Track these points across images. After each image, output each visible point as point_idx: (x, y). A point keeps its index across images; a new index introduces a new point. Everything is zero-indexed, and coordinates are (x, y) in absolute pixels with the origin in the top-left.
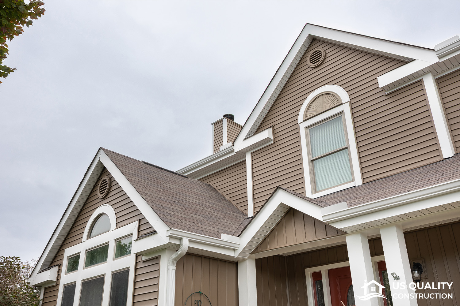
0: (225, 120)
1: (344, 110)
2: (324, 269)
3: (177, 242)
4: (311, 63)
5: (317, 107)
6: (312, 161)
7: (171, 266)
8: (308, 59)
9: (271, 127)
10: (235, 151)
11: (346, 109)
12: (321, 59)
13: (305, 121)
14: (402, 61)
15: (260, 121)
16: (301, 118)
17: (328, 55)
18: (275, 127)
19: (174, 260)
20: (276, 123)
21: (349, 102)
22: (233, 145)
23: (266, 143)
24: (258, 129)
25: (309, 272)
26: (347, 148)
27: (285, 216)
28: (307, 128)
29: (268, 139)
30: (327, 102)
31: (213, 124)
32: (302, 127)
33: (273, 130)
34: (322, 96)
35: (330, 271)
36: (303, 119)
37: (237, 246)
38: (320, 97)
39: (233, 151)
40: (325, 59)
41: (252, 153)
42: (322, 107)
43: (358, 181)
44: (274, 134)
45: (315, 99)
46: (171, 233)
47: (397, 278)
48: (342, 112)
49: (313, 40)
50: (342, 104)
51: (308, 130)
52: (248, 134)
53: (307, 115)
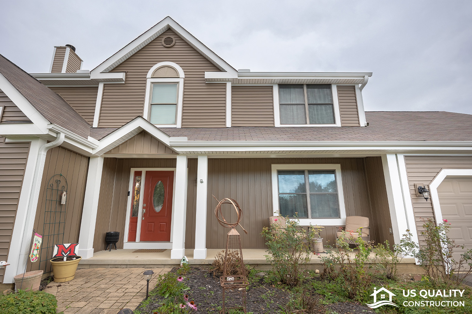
0: (68, 49)
1: (179, 82)
2: (144, 170)
3: (55, 135)
4: (165, 43)
5: (161, 73)
6: (151, 104)
7: (43, 152)
8: (163, 39)
9: (125, 72)
10: (91, 78)
11: (181, 81)
12: (172, 44)
13: (152, 78)
14: (218, 69)
15: (117, 65)
16: (149, 75)
17: (177, 44)
18: (128, 74)
19: (47, 148)
20: (129, 71)
21: (184, 78)
22: (90, 73)
23: (118, 81)
24: (113, 70)
25: (133, 170)
26: (176, 104)
27: (137, 135)
28: (152, 83)
29: (121, 80)
30: (170, 72)
31: (56, 47)
32: (149, 81)
33: (126, 75)
34: (167, 68)
35: (147, 172)
36: (151, 76)
37: (96, 147)
39: (89, 77)
40: (174, 45)
41: (105, 84)
43: (179, 125)
44: (126, 78)
45: (159, 69)
46: (52, 127)
47: (202, 182)
49: (169, 29)
50: (179, 78)
51: (152, 85)
52: (105, 70)
53: (154, 75)
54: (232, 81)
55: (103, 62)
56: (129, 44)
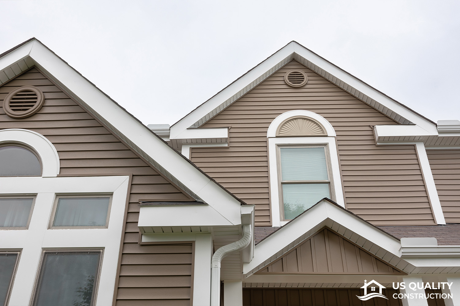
1: (328, 143)
4: (290, 81)
5: (293, 128)
6: (283, 183)
8: (287, 75)
9: (228, 128)
10: (171, 138)
11: (332, 143)
13: (277, 137)
15: (211, 116)
16: (272, 131)
18: (232, 130)
20: (233, 126)
21: (335, 137)
22: (170, 129)
23: (216, 143)
24: (205, 124)
26: (329, 183)
28: (279, 145)
29: (221, 140)
30: (310, 128)
32: (272, 144)
33: (230, 133)
34: (301, 120)
36: (276, 134)
38: (299, 120)
39: (169, 136)
41: (191, 149)
42: (301, 130)
44: (230, 137)
45: (293, 120)
48: (326, 145)
49: (294, 60)
50: (327, 136)
51: (279, 148)
52: (194, 124)
53: (281, 132)
54: (427, 140)
55: (192, 112)
56: (233, 82)
